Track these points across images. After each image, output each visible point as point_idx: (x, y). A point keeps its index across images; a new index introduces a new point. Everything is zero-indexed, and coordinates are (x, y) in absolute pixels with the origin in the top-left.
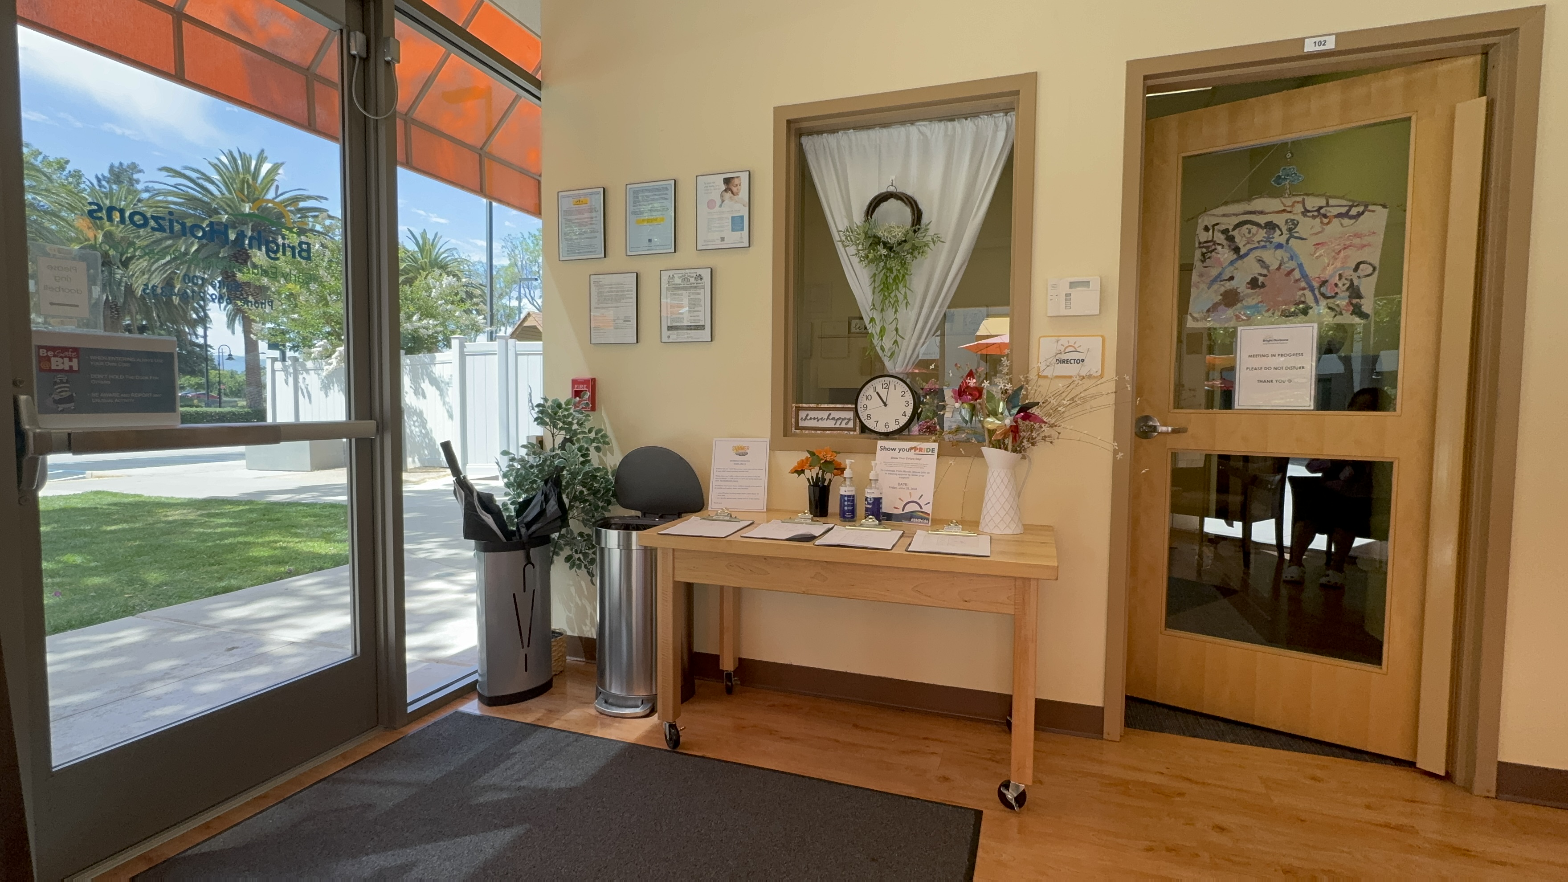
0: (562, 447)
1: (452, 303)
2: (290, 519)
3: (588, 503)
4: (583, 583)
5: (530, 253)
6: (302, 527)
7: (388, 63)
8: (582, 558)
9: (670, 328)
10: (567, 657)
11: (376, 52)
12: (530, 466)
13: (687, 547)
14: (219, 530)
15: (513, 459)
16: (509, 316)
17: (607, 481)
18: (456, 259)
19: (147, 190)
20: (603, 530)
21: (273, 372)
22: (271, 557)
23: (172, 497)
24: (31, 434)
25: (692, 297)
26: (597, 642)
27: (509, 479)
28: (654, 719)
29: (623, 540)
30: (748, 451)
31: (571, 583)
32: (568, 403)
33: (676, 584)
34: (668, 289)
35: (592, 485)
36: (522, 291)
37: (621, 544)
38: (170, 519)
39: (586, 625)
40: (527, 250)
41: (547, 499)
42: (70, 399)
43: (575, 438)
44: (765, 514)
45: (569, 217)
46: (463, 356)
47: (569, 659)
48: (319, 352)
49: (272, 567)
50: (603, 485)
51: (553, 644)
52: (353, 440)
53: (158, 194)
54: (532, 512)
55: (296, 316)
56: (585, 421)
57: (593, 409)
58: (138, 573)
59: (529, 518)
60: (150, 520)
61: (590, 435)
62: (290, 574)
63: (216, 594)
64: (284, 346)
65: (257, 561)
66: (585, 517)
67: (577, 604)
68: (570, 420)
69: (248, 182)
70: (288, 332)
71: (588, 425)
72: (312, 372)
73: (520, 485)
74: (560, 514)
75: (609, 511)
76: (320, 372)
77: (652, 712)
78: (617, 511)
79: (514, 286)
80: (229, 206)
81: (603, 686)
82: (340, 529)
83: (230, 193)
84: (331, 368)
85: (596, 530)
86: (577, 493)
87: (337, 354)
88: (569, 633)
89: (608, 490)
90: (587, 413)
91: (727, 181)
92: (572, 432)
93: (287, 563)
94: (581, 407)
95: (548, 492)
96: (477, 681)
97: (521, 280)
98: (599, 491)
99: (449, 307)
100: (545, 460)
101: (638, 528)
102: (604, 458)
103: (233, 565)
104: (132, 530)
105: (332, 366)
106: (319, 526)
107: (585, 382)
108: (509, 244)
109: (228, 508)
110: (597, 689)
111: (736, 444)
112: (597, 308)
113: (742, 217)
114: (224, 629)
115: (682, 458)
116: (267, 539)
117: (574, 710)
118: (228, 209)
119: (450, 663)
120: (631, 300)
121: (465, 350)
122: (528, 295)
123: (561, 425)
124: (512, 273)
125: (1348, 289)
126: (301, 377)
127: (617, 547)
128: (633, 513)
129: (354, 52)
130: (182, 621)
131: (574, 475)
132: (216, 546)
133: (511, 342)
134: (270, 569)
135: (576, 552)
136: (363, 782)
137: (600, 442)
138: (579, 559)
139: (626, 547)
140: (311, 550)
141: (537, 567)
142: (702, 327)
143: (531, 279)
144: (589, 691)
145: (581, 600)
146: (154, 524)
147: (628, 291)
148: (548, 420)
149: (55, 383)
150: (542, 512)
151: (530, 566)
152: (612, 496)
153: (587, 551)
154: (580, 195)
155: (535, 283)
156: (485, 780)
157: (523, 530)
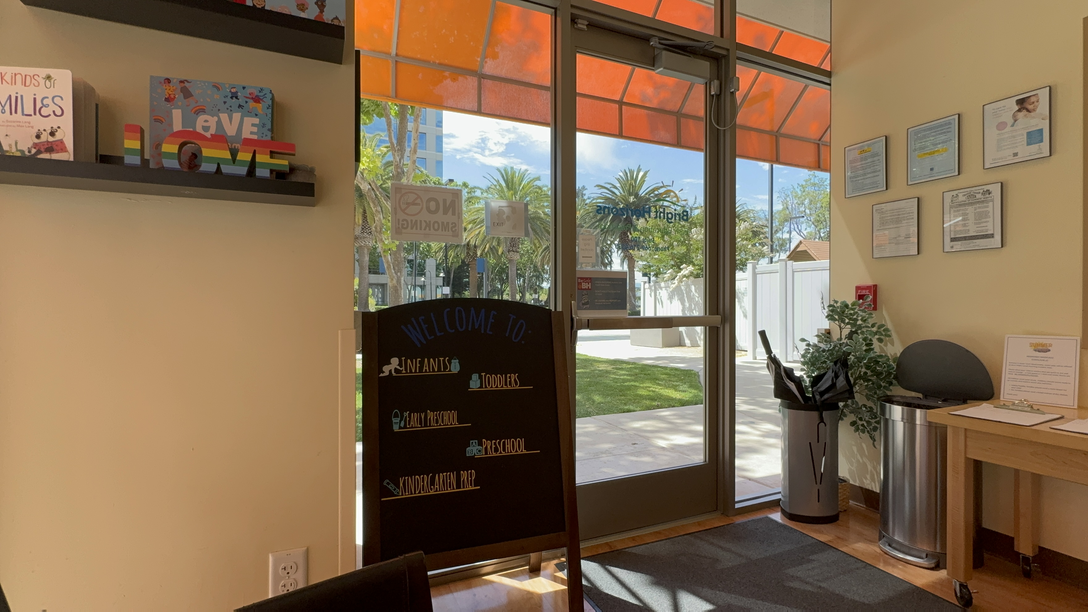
0: (850, 336)
1: (746, 240)
2: (655, 375)
3: (871, 383)
4: (864, 446)
5: (799, 198)
6: (662, 380)
7: (732, 93)
8: (865, 424)
9: (953, 240)
10: (850, 501)
11: (725, 88)
12: (822, 351)
13: (984, 430)
14: (622, 377)
15: (808, 345)
16: (782, 245)
17: (889, 366)
18: (745, 211)
19: (589, 198)
20: (888, 405)
21: (644, 289)
22: (648, 395)
23: (600, 358)
24: (575, 319)
25: (978, 210)
26: (881, 496)
27: (805, 359)
28: (942, 574)
29: (907, 413)
30: (1050, 348)
31: (853, 443)
32: (853, 304)
33: (967, 459)
34: (951, 207)
35: (876, 368)
36: (792, 226)
37: (905, 417)
38: (600, 369)
39: (866, 478)
40: (796, 197)
41: (837, 376)
42: (587, 303)
43: (859, 331)
44: (1076, 411)
45: (854, 165)
46: (755, 275)
47: (851, 502)
48: (669, 276)
49: (649, 401)
50: (886, 369)
51: (839, 487)
52: (708, 328)
53: (594, 199)
54: (825, 384)
55: (656, 256)
56: (868, 318)
57: (875, 309)
58: (590, 395)
59: (822, 389)
60: (593, 369)
61: (873, 329)
62: (658, 407)
63: (624, 412)
64: (650, 274)
65: (641, 396)
66: (869, 393)
67: (858, 461)
68: (855, 317)
69: (632, 185)
70: (652, 266)
71: (871, 321)
72: (664, 289)
73: (813, 364)
74: (848, 388)
75: (891, 390)
76: (668, 289)
77: (937, 567)
78: (897, 391)
79: (786, 224)
80: (623, 199)
81: (886, 530)
82: (681, 384)
83: (624, 192)
84: (674, 286)
85: (881, 403)
86: (862, 373)
87: (678, 277)
88: (851, 482)
89: (891, 373)
90: (869, 312)
91: (1021, 103)
92: (857, 326)
93: (656, 400)
94: (863, 307)
95: (837, 370)
96: (780, 500)
97: (791, 219)
98: (881, 373)
99: (745, 242)
100: (835, 346)
101: (919, 407)
102: (885, 348)
103: (630, 398)
104: (586, 372)
105: (675, 285)
106: (670, 381)
107: (868, 288)
108: (783, 194)
109: (624, 366)
110: (880, 532)
111: (1035, 341)
112: (878, 230)
113: (1041, 131)
114: (629, 432)
115: (967, 351)
116: (645, 385)
117: (860, 543)
118: (623, 201)
119: (759, 482)
120: (912, 220)
121: (756, 270)
122: (796, 228)
123: (847, 321)
124: (785, 215)
126: (658, 292)
127: (900, 420)
128: (913, 394)
129: (713, 93)
130: (611, 424)
131: (859, 359)
132: (621, 386)
133: (790, 263)
134: (648, 402)
135: (861, 419)
136: (712, 544)
137: (882, 335)
138: (863, 425)
139: (910, 421)
140: (668, 394)
141: (828, 426)
142: (992, 236)
143: (799, 217)
144: (872, 533)
145: (862, 458)
146: (594, 371)
147: (909, 213)
148: (837, 317)
149: (583, 295)
150: (833, 386)
151: (822, 424)
152: (893, 378)
153: (870, 420)
154: (863, 146)
155: (801, 219)
156: (791, 571)
157: (818, 397)
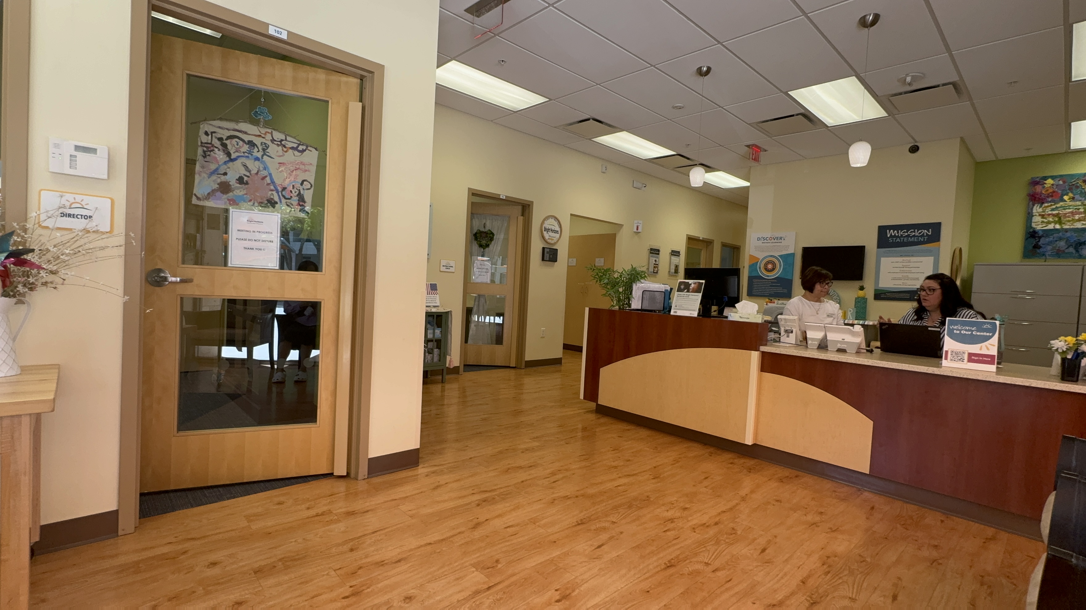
125: (298, 195)
